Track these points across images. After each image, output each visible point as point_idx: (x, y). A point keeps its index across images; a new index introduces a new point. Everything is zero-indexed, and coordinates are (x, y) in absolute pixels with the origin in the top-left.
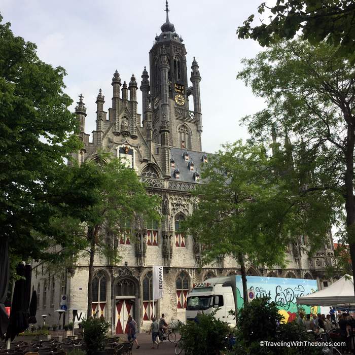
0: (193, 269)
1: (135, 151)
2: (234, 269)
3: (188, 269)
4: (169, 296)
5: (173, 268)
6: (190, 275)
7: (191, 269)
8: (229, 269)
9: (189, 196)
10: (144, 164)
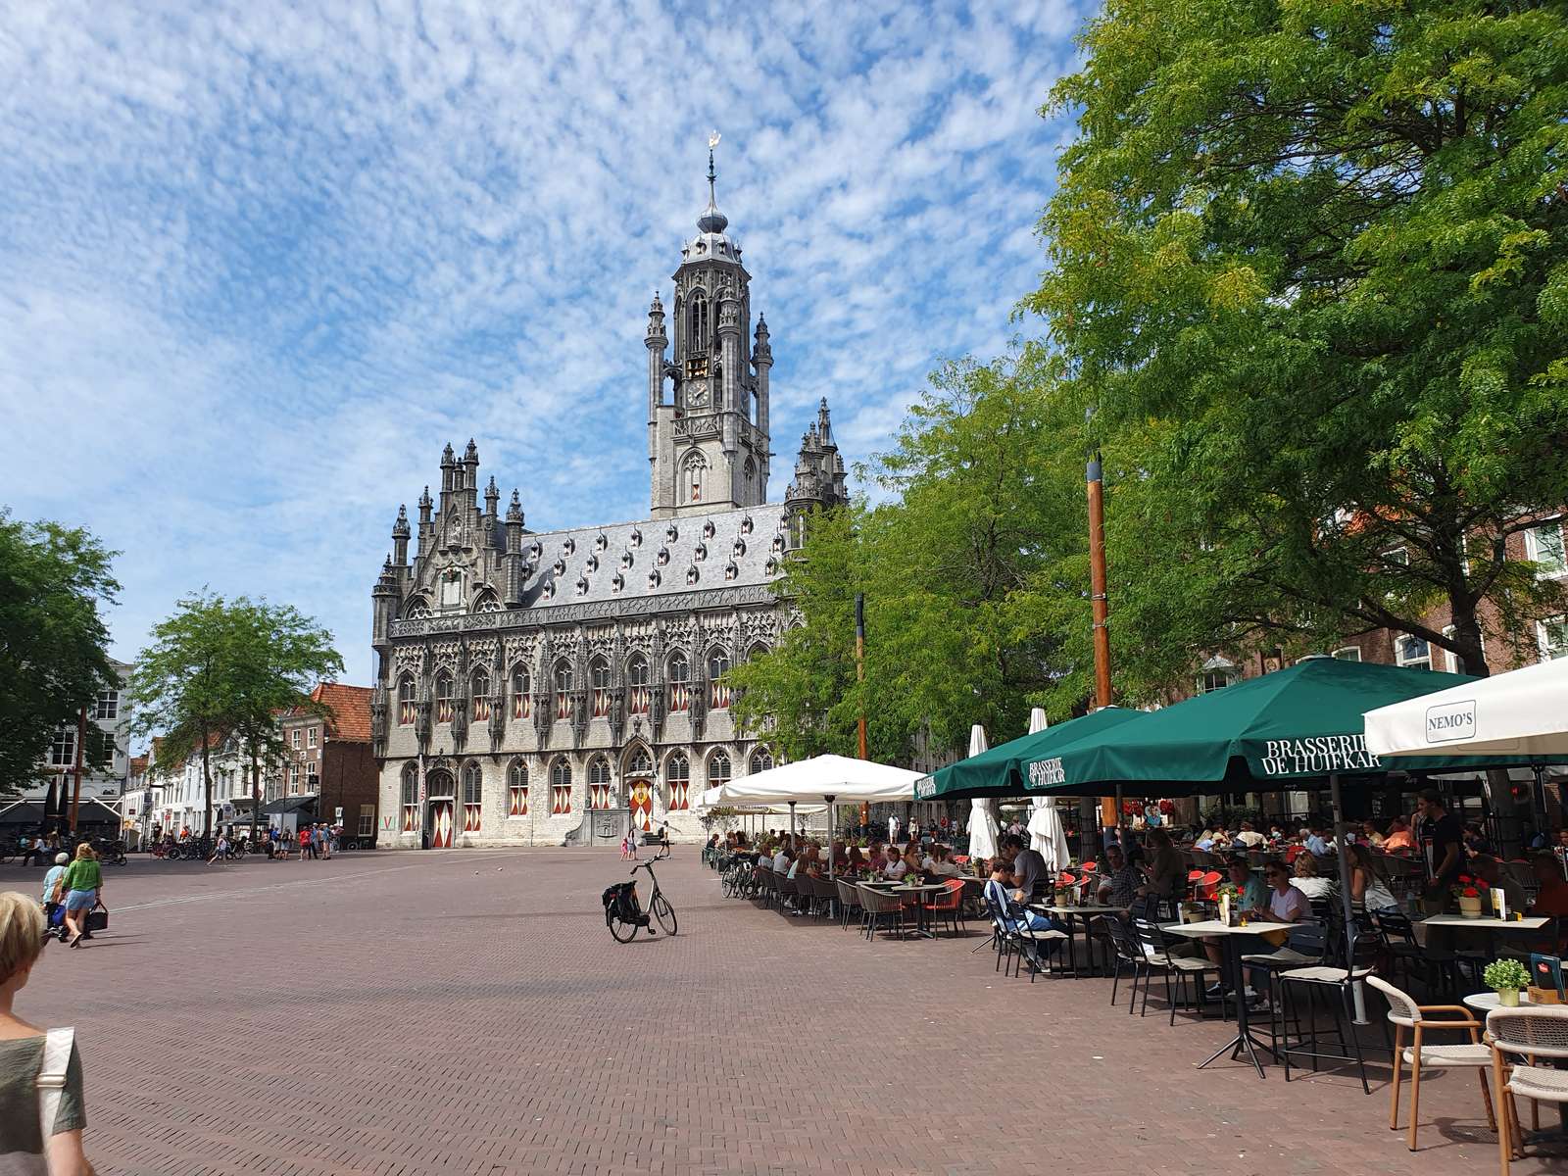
0: (534, 753)
1: (463, 573)
2: (603, 749)
3: (526, 753)
4: (496, 796)
5: (503, 754)
6: (528, 762)
7: (530, 753)
8: (593, 750)
9: (537, 632)
10: (479, 590)
